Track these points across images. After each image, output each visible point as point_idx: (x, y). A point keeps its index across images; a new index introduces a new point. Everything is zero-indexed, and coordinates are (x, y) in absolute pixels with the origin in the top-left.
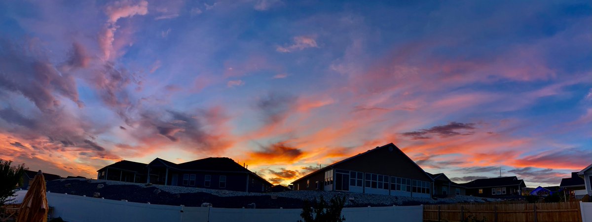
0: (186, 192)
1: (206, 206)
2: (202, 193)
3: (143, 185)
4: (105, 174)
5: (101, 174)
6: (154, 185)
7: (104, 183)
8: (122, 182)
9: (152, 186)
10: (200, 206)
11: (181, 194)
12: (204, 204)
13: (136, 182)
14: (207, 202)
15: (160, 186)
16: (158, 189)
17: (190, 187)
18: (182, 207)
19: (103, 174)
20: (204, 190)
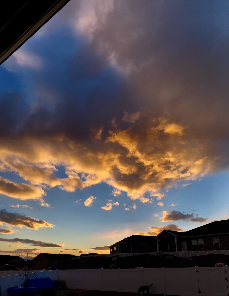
0: (197, 255)
1: (221, 266)
2: (214, 255)
3: (154, 254)
4: (117, 248)
5: (113, 249)
6: (165, 253)
7: (117, 256)
8: (134, 253)
9: (163, 254)
10: (214, 266)
11: (193, 257)
12: (218, 264)
13: (146, 252)
14: (221, 262)
15: (172, 253)
16: (170, 255)
17: (200, 250)
18: (196, 268)
19: (115, 249)
20: (215, 252)
